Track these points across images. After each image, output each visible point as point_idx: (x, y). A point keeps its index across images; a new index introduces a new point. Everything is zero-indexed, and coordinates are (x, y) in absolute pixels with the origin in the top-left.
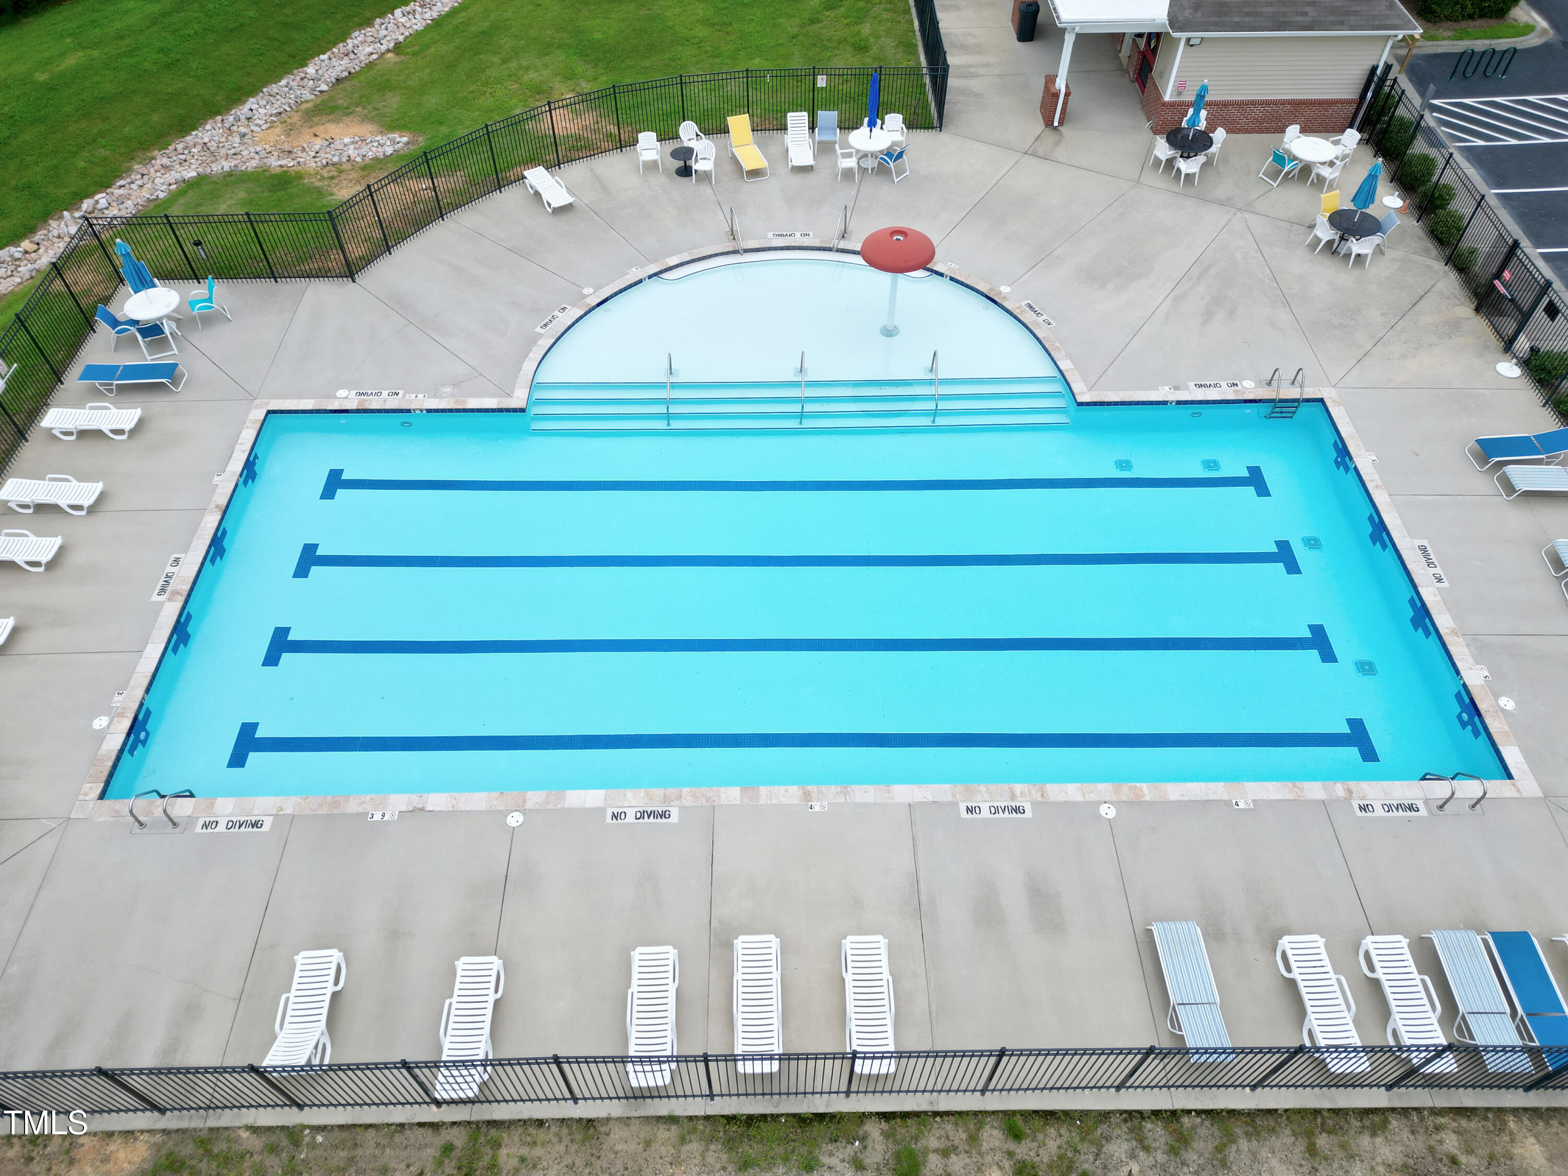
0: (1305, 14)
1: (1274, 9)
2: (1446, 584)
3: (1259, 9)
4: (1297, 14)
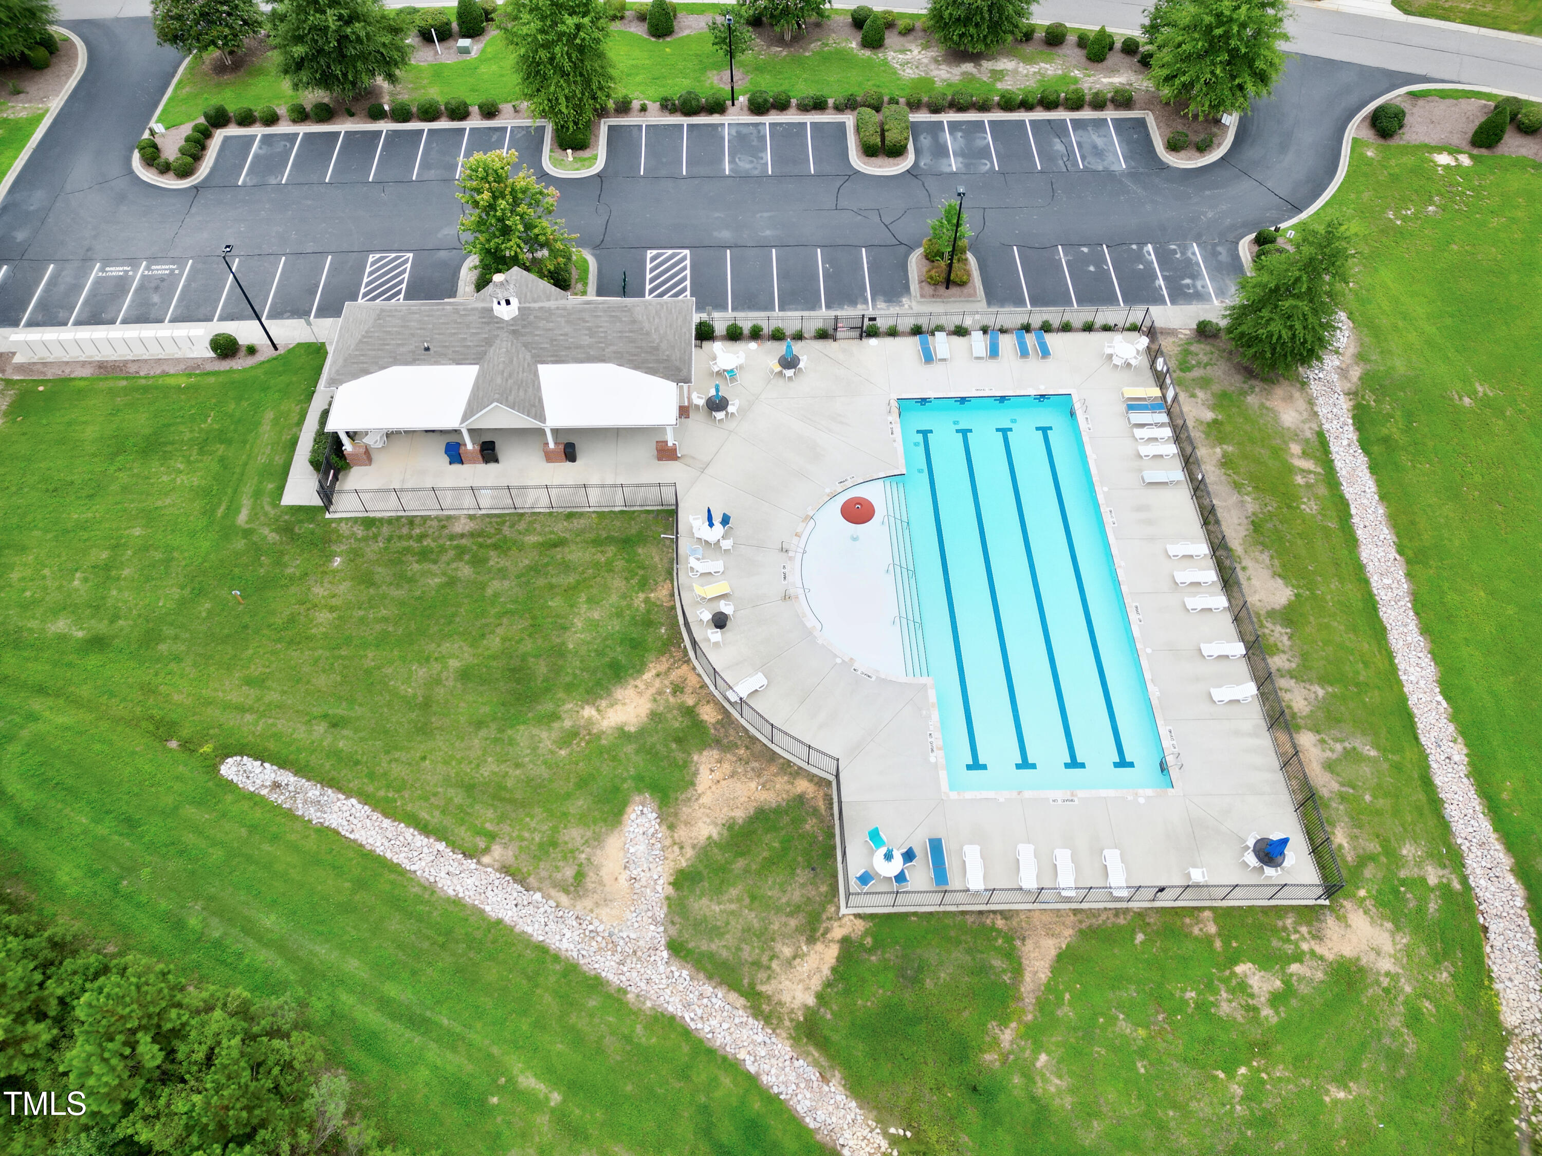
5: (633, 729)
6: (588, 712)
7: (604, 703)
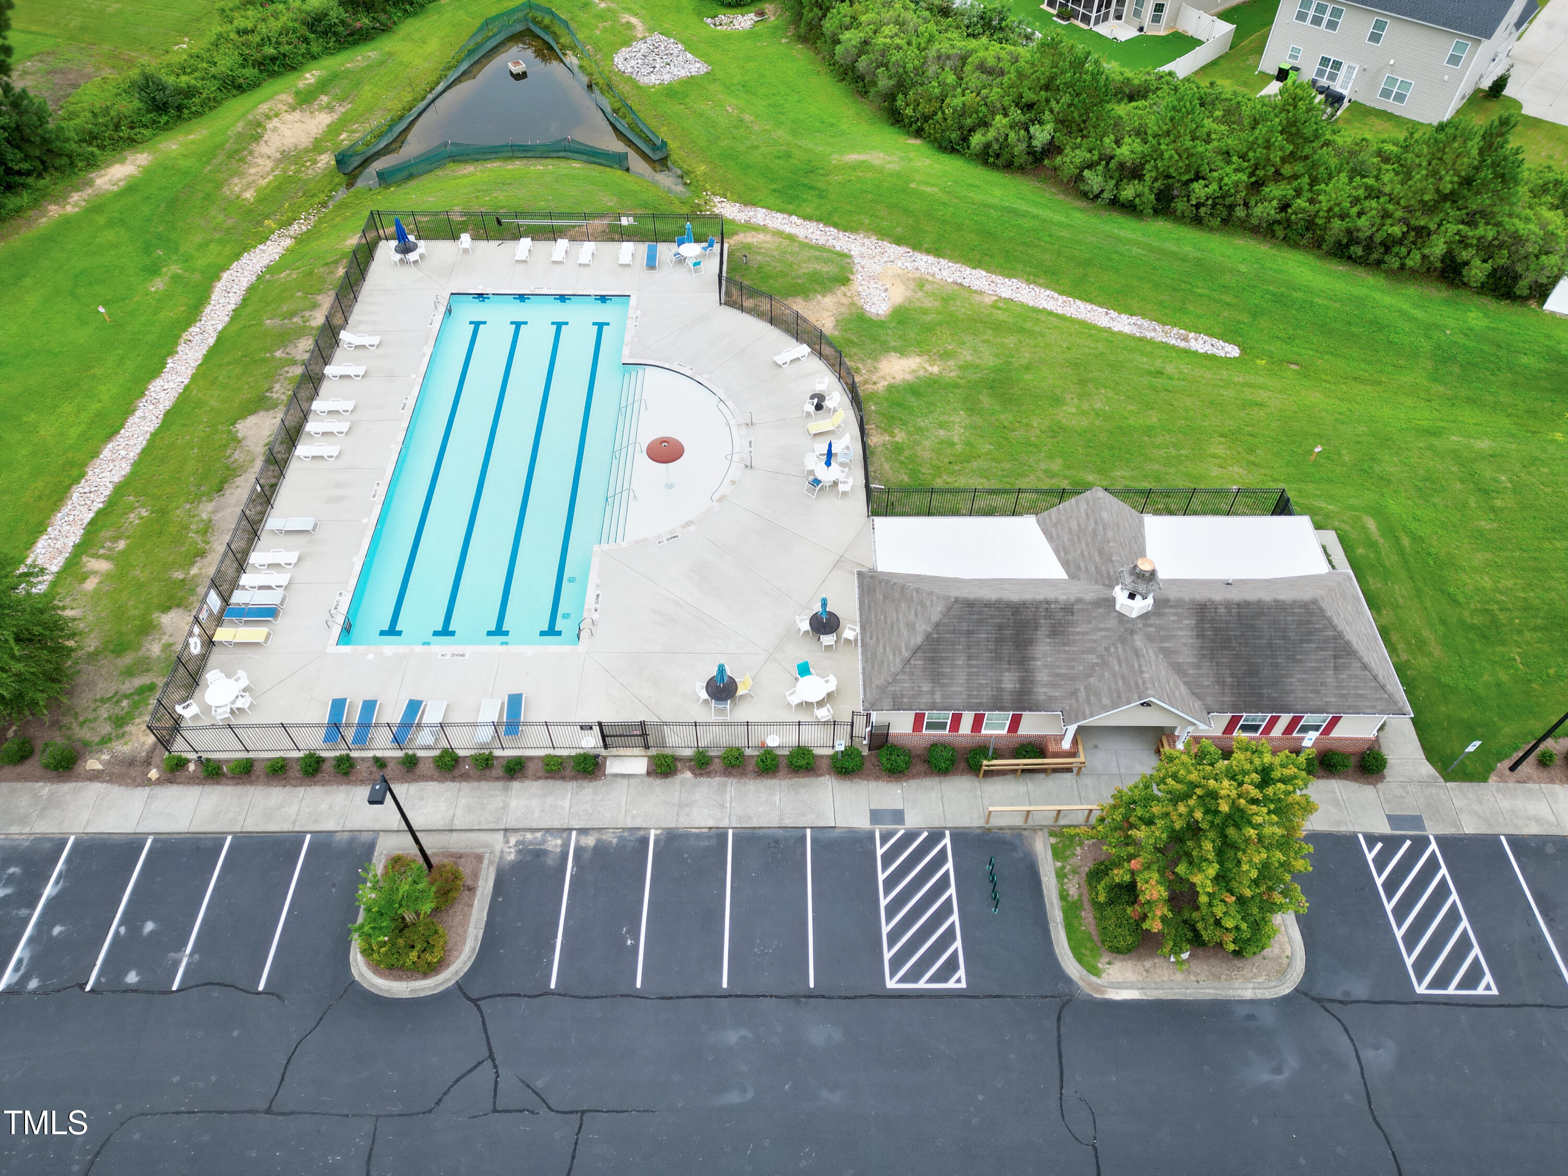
0: (871, 638)
1: (873, 620)
2: (439, 657)
3: (873, 611)
4: (871, 633)
5: (893, 354)
6: (935, 369)
7: (922, 373)
